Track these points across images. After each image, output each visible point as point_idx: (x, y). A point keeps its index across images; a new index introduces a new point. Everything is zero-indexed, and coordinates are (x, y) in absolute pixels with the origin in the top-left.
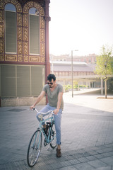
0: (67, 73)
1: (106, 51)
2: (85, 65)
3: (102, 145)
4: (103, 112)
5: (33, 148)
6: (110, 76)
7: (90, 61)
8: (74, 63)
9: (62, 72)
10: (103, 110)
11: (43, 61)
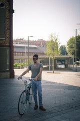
0: (22, 54)
1: (53, 38)
2: (35, 48)
3: (59, 106)
4: (54, 83)
5: (22, 103)
6: (56, 57)
7: (39, 45)
10: (54, 81)
11: (8, 44)
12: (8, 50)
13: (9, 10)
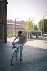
0: (11, 29)
1: (30, 20)
7: (21, 24)
8: (16, 24)
9: (10, 28)
11: (4, 22)
12: (4, 26)
13: (5, 2)
